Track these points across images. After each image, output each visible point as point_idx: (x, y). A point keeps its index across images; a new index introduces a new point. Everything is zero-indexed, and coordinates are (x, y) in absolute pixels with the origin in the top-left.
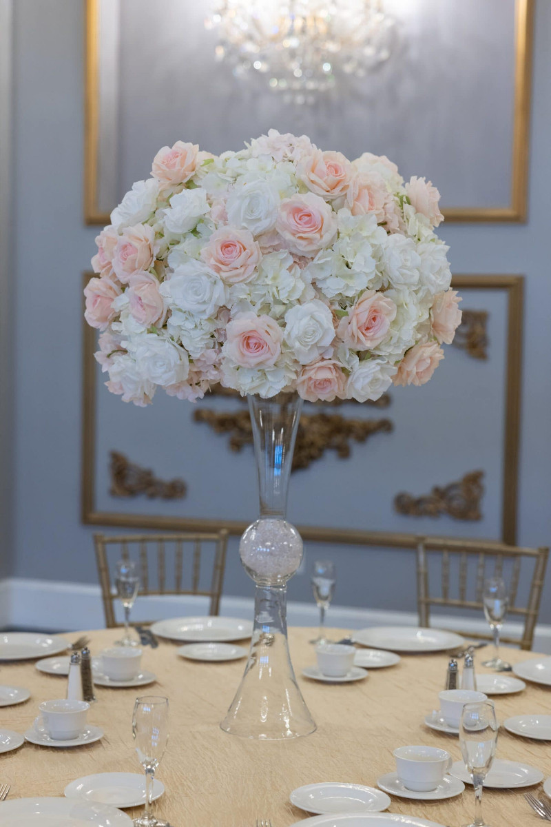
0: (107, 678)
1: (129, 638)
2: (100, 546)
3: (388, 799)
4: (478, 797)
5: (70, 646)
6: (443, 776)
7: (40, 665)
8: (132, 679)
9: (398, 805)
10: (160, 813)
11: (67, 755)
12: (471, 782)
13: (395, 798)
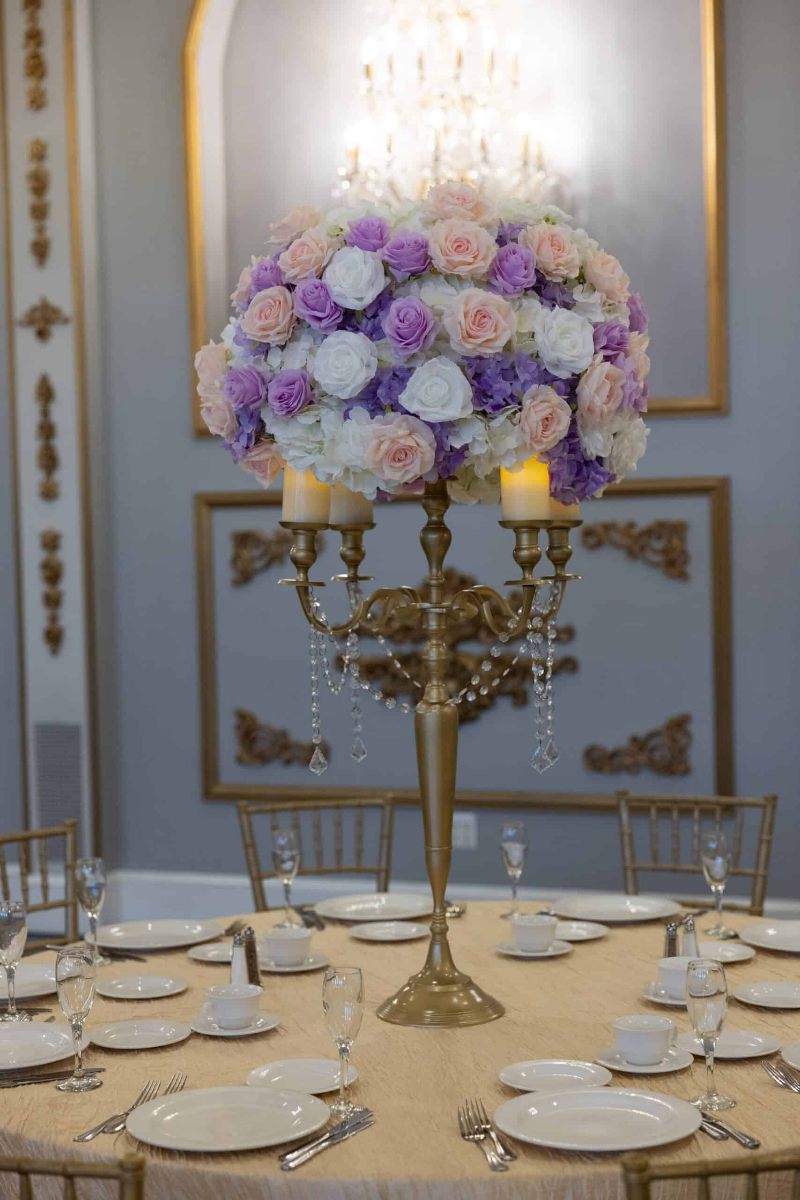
0: (272, 963)
1: (290, 921)
2: (244, 817)
3: (610, 1075)
4: (709, 1067)
5: (223, 932)
6: (668, 1049)
7: (193, 953)
8: (301, 964)
9: (620, 1080)
10: (356, 1098)
11: (241, 1045)
12: (701, 1052)
13: (616, 1073)
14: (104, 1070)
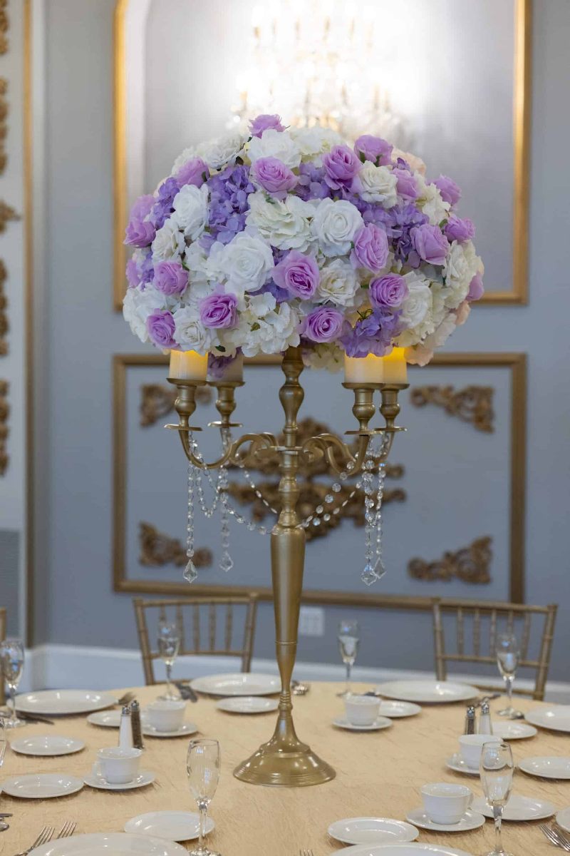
0: (154, 729)
1: (171, 694)
2: (139, 609)
3: (417, 831)
4: (497, 828)
5: (117, 701)
6: (465, 811)
7: (91, 718)
8: (176, 730)
9: (426, 836)
10: (211, 845)
11: (124, 797)
12: (491, 815)
13: (423, 830)
14: (11, 815)
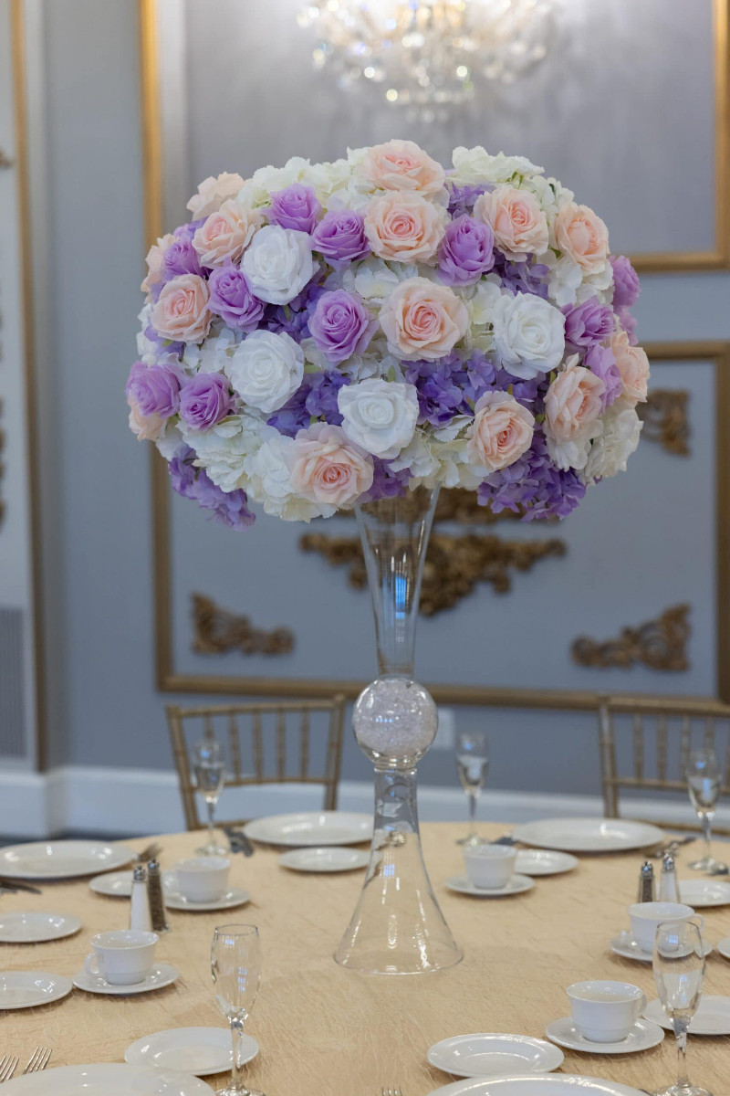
0: (184, 899)
1: (214, 843)
2: (174, 721)
3: (560, 1053)
4: (681, 1049)
5: (135, 856)
6: (634, 1021)
7: (96, 884)
8: (217, 900)
9: (574, 1061)
10: (253, 1080)
11: (130, 1005)
12: (671, 1028)
13: (569, 1052)
